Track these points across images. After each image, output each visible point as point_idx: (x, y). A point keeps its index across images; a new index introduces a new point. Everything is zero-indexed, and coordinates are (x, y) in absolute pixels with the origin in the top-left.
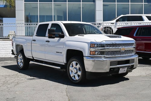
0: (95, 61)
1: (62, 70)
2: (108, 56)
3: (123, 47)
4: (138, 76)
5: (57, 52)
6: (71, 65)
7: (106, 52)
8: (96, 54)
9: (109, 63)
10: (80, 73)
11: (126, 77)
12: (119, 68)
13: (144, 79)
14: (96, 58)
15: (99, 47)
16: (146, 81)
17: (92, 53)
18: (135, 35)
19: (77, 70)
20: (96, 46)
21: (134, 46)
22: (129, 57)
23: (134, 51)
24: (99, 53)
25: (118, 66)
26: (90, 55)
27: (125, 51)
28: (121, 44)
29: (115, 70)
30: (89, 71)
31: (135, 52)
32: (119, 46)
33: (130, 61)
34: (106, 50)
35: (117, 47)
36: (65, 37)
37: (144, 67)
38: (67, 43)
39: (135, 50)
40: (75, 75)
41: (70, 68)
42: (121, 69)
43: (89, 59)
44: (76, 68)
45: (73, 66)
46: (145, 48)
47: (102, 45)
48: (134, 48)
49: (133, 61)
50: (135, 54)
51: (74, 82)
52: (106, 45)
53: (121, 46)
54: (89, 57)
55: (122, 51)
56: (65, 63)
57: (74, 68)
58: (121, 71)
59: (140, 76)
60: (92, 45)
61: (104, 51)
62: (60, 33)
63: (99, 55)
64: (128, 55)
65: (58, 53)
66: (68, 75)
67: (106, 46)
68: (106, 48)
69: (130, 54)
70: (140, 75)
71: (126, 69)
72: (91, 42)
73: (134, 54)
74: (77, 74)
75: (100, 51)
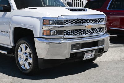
0: (50, 43)
1: (10, 55)
2: (68, 37)
3: (89, 24)
4: (111, 61)
5: (2, 31)
6: (19, 50)
7: (65, 31)
8: (51, 34)
9: (69, 47)
10: (30, 60)
11: (95, 62)
12: (83, 53)
13: (117, 66)
14: (52, 39)
15: (55, 25)
16: (119, 68)
17: (45, 32)
18: (108, 9)
19: (27, 56)
20: (50, 23)
21: (104, 22)
22: (98, 37)
23: (104, 28)
24: (56, 33)
25: (81, 49)
26: (43, 35)
27: (92, 29)
28: (86, 20)
29: (78, 55)
30: (42, 58)
31: (106, 30)
32: (84, 23)
33: (99, 43)
34: (66, 29)
35: (81, 24)
36: (12, 10)
37: (119, 48)
38: (15, 18)
39: (106, 27)
40: (25, 62)
41: (19, 53)
42: (86, 54)
43: (42, 40)
44: (25, 53)
45: (21, 51)
46: (121, 24)
47: (59, 22)
48: (105, 24)
49: (103, 42)
50: (106, 33)
51: (23, 71)
52: (65, 21)
53: (86, 22)
54: (41, 39)
55: (87, 30)
56: (12, 46)
57: (23, 53)
58: (87, 57)
59: (113, 61)
60: (46, 21)
61: (63, 30)
62: (6, 5)
63: (56, 35)
64: (97, 34)
65: (4, 33)
66: (17, 63)
67: (65, 23)
68: (65, 25)
69: (99, 34)
70: (113, 59)
71: (93, 53)
72: (44, 17)
73: (104, 32)
74: (27, 61)
75: (56, 30)
